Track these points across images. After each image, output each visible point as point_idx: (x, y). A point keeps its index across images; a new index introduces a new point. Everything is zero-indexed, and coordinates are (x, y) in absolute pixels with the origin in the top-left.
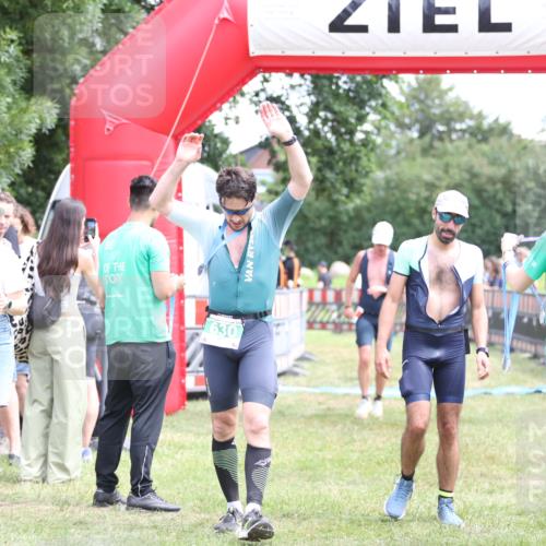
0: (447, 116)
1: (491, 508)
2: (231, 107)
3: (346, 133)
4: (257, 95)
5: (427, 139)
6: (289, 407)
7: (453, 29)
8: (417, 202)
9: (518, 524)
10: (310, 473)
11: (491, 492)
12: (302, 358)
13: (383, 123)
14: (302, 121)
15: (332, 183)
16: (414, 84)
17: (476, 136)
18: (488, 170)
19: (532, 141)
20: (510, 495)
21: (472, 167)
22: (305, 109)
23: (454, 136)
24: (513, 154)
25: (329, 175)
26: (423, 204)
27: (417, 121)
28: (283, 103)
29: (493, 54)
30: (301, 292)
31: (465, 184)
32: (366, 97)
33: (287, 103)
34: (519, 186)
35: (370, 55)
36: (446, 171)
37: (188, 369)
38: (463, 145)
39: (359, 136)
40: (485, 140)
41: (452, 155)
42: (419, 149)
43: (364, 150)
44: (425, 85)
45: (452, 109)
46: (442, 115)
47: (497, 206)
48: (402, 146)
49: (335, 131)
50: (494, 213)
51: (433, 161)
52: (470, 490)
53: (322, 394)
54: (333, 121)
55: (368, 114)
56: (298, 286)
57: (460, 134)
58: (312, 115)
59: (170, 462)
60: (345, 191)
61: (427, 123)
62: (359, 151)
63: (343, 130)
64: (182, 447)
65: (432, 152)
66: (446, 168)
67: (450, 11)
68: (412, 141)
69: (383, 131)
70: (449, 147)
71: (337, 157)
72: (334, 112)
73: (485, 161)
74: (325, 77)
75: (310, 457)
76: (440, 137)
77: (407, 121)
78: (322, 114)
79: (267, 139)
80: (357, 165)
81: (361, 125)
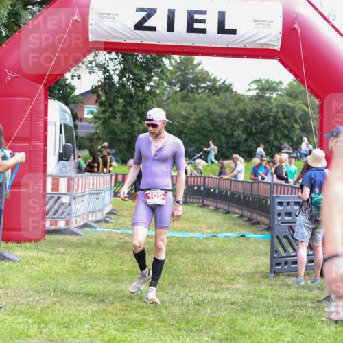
0: (196, 79)
1: (216, 300)
2: (75, 70)
3: (140, 86)
4: (91, 63)
5: (185, 91)
6: (103, 240)
7: (204, 31)
8: (178, 127)
9: (231, 309)
10: (115, 277)
11: (216, 291)
12: (110, 213)
13: (160, 81)
14: (116, 78)
15: (131, 114)
16: (178, 60)
17: (212, 91)
18: (218, 111)
19: (243, 95)
20: (227, 293)
21: (209, 108)
22: (117, 72)
23: (200, 91)
24: (233, 102)
25: (129, 109)
26: (181, 128)
27: (179, 81)
28: (105, 68)
29: (225, 46)
30: (111, 176)
31: (205, 118)
32: (152, 67)
33: (108, 68)
34: (235, 120)
35: (157, 43)
36: (195, 111)
37: (47, 217)
38: (204, 96)
39: (148, 88)
40: (217, 94)
41: (198, 101)
42: (180, 97)
43: (150, 97)
44: (184, 61)
45: (199, 76)
46: (193, 78)
47: (222, 131)
48: (170, 95)
49: (134, 85)
50: (221, 135)
51: (188, 104)
52: (204, 290)
53: (122, 233)
54: (132, 79)
55: (153, 76)
56: (110, 172)
57: (203, 90)
58: (121, 76)
59: (36, 268)
60: (138, 119)
61: (185, 83)
62: (148, 97)
63: (138, 84)
64: (43, 260)
65: (188, 99)
66: (195, 108)
67: (203, 21)
68: (176, 92)
69: (161, 86)
70: (197, 96)
71: (135, 100)
72: (134, 74)
73: (217, 106)
74: (129, 55)
75: (115, 269)
76: (192, 91)
77: (174, 81)
78: (127, 75)
79: (96, 88)
80: (146, 104)
81: (149, 82)
